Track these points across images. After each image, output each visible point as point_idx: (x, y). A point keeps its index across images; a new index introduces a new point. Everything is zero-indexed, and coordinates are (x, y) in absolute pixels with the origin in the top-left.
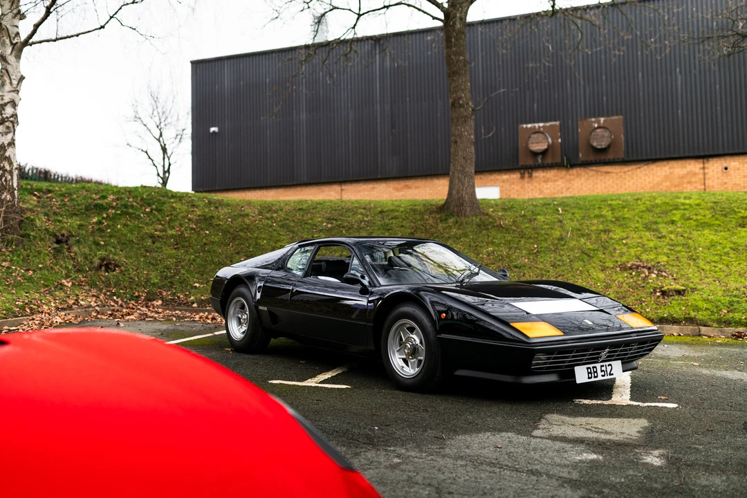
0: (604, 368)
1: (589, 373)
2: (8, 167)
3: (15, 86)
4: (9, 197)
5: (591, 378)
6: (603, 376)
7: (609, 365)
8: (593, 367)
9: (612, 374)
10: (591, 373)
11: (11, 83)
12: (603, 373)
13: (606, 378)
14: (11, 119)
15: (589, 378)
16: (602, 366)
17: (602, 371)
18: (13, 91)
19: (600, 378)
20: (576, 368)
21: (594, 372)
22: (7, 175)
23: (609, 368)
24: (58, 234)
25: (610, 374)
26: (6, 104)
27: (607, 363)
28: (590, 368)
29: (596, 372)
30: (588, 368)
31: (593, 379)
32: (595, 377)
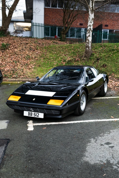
0: (35, 114)
1: (29, 114)
2: (88, 42)
3: (91, 21)
4: (88, 49)
5: (29, 115)
6: (34, 116)
7: (37, 114)
8: (31, 113)
9: (38, 117)
10: (30, 114)
11: (90, 21)
12: (35, 115)
13: (35, 117)
14: (89, 30)
15: (28, 115)
16: (34, 113)
17: (34, 114)
18: (90, 23)
19: (33, 116)
20: (24, 111)
21: (31, 114)
22: (88, 44)
23: (37, 115)
24: (98, 58)
25: (37, 116)
26: (88, 26)
27: (37, 113)
28: (30, 113)
29: (32, 114)
30: (29, 112)
31: (30, 116)
32: (31, 115)
